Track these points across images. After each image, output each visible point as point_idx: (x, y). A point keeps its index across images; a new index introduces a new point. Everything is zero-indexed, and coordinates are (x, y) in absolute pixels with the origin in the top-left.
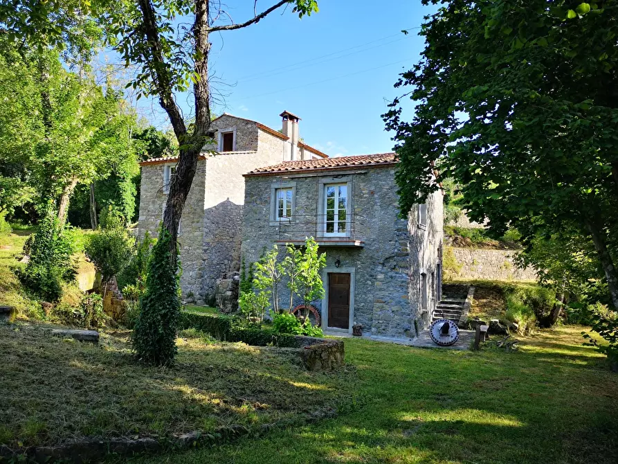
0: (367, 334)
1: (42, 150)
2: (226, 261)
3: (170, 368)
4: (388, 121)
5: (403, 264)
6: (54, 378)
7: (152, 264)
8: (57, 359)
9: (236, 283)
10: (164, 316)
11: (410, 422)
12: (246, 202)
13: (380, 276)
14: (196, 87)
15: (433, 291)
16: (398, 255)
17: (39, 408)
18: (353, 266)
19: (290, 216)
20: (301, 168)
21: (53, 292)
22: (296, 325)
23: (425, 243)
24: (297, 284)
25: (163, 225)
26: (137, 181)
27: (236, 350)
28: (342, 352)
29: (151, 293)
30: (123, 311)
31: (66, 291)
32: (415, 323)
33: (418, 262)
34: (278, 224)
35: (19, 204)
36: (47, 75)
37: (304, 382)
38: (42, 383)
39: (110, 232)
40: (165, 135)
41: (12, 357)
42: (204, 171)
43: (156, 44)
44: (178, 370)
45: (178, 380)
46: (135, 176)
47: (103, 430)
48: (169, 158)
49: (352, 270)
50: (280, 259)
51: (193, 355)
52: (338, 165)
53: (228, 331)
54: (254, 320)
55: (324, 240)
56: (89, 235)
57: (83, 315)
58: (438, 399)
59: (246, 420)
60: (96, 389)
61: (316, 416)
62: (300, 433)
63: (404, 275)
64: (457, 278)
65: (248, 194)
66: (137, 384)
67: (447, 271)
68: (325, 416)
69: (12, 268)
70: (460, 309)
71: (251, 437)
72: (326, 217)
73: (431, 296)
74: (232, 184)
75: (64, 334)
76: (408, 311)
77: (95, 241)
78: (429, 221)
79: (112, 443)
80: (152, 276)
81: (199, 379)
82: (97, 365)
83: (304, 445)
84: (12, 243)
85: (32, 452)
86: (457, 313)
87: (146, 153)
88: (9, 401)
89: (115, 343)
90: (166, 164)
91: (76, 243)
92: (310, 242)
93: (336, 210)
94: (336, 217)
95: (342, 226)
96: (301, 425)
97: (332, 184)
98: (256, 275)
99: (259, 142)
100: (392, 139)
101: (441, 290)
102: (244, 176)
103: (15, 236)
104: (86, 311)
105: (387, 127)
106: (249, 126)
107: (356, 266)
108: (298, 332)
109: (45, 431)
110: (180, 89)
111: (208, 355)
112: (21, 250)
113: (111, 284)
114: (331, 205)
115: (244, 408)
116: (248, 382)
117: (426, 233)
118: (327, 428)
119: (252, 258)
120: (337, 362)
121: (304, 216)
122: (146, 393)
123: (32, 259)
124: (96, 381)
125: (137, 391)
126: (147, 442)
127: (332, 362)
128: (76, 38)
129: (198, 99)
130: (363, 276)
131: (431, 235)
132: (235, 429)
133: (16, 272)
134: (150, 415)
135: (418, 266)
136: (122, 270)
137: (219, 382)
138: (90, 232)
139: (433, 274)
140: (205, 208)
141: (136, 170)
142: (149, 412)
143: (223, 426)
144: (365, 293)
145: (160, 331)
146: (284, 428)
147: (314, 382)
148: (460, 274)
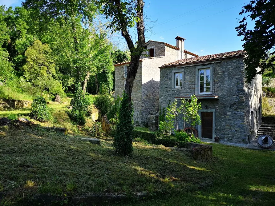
0: (222, 141)
1: (75, 62)
2: (152, 107)
3: (130, 157)
4: (240, 31)
5: (241, 107)
6: (81, 161)
7: (120, 110)
8: (82, 152)
9: (157, 117)
10: (127, 133)
11: (254, 191)
12: (161, 80)
13: (229, 113)
14: (138, 24)
15: (257, 120)
16: (238, 102)
17: (74, 176)
18: (214, 108)
19: (182, 85)
20: (187, 62)
21: (82, 121)
22: (187, 137)
23: (252, 96)
24: (187, 118)
25: (125, 92)
26: (113, 73)
27: (159, 149)
28: (211, 151)
29: (121, 123)
30: (110, 129)
31: (87, 121)
32: (248, 137)
33: (249, 106)
34: (176, 89)
35: (69, 85)
36: (76, 29)
37: (194, 166)
38: (76, 163)
39: (103, 96)
40: (124, 53)
41: (65, 151)
42: (141, 67)
43: (119, 6)
44: (134, 158)
45: (135, 163)
46: (112, 71)
47: (101, 189)
48: (126, 62)
49: (214, 110)
50: (178, 106)
51: (140, 150)
52: (205, 59)
53: (155, 139)
54: (167, 134)
55: (199, 96)
56: (95, 97)
57: (94, 131)
58: (268, 178)
59: (168, 186)
60: (98, 167)
61: (203, 185)
62: (196, 195)
63: (242, 112)
64: (269, 113)
65: (162, 76)
66: (116, 165)
67: (264, 110)
68: (208, 186)
69: (66, 112)
70: (272, 129)
71: (171, 196)
72: (199, 85)
73: (256, 123)
74: (154, 72)
75: (86, 140)
76: (244, 131)
77: (98, 99)
78: (254, 85)
79: (105, 197)
80: (121, 115)
81: (144, 163)
82: (99, 155)
83: (199, 203)
84: (67, 101)
85: (70, 199)
86: (270, 131)
87: (117, 61)
88: (62, 172)
89: (107, 144)
90: (125, 65)
91: (90, 101)
92: (193, 97)
93: (205, 81)
94: (205, 85)
95: (207, 89)
96: (196, 191)
97: (202, 69)
98: (167, 113)
99: (166, 52)
100: (242, 40)
101: (261, 120)
102: (159, 68)
103: (68, 98)
104: (95, 129)
105: (239, 34)
106: (161, 45)
107: (215, 108)
108: (188, 140)
109: (76, 189)
110: (130, 26)
111: (147, 151)
112: (69, 104)
113: (105, 118)
114: (202, 79)
115: (167, 180)
116: (166, 165)
117: (253, 91)
118: (210, 193)
119: (164, 105)
120: (209, 156)
121: (188, 85)
122: (120, 170)
123: (73, 108)
124: (98, 163)
125: (116, 169)
126: (122, 197)
127: (207, 156)
128: (86, 12)
129: (139, 30)
130: (219, 113)
131: (255, 92)
132: (163, 191)
133: (68, 113)
134: (122, 182)
135: (249, 108)
136: (109, 112)
137: (153, 165)
138: (96, 96)
139: (257, 112)
140: (142, 83)
141: (113, 69)
142: (122, 180)
143: (157, 189)
144: (220, 122)
145: (125, 140)
146: (187, 191)
147: (199, 166)
148: (271, 111)
